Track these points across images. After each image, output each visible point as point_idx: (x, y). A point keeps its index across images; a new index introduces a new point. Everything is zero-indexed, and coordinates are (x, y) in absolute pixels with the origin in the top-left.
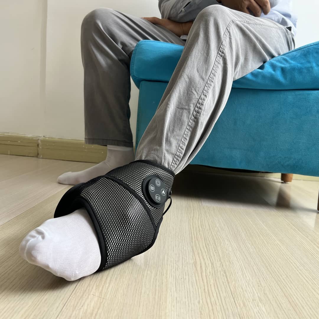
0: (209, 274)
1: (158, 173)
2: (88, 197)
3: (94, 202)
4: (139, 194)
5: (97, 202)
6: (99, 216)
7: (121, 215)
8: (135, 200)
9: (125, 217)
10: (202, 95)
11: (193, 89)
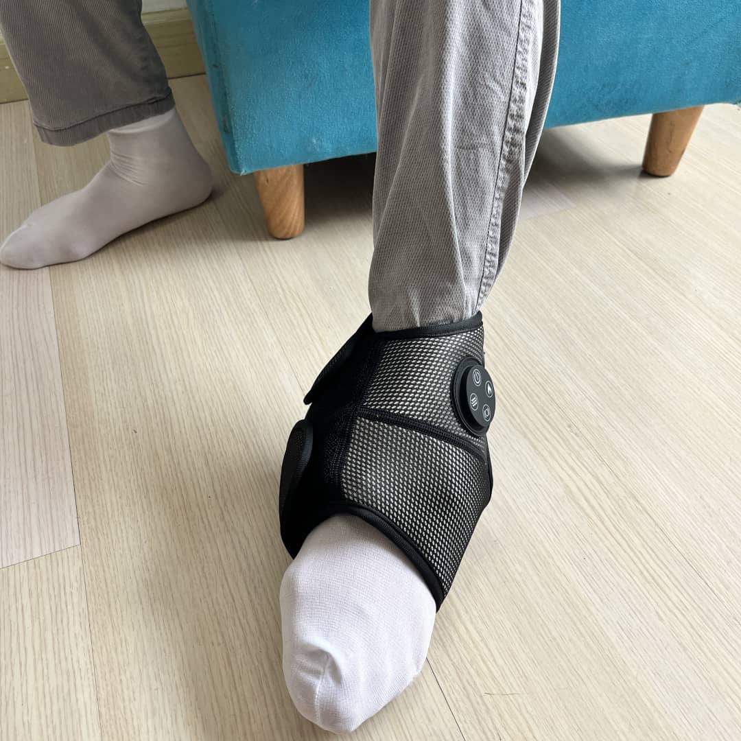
0: (615, 518)
10: (514, 86)
11: (487, 75)
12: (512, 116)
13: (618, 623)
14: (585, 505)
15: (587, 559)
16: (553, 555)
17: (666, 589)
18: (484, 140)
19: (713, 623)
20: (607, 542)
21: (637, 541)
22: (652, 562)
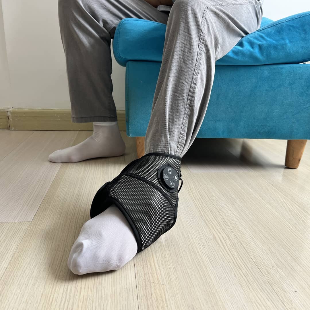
0: (230, 247)
1: (168, 162)
2: (116, 196)
3: (122, 199)
4: (157, 184)
5: (124, 199)
6: (129, 210)
7: (146, 206)
8: (154, 191)
9: (149, 207)
10: (192, 84)
11: (183, 80)
12: (191, 92)
13: (217, 274)
14: (220, 242)
15: (213, 255)
16: (200, 252)
17: (242, 269)
18: (181, 98)
19: (258, 282)
20: (223, 253)
21: (236, 254)
22: (240, 261)
